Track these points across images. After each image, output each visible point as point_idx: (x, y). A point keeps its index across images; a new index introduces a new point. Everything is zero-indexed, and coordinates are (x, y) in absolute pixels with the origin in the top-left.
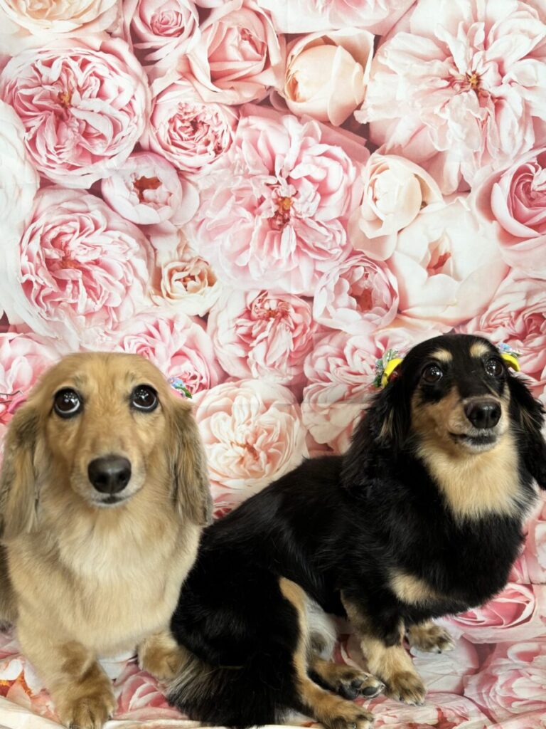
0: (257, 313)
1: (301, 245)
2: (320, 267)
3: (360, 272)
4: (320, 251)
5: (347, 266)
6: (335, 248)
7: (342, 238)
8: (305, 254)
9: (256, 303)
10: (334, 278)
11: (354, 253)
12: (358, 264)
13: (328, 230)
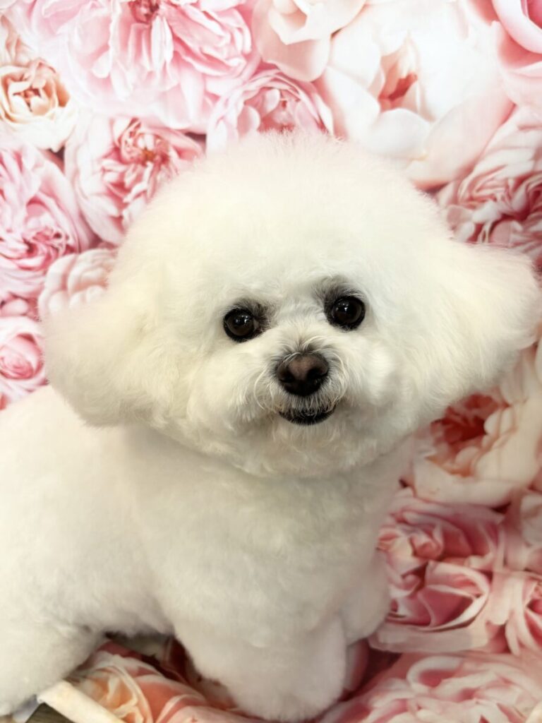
0: (129, 153)
1: (181, 50)
2: (213, 87)
3: (273, 98)
4: (211, 61)
5: (254, 87)
6: (235, 56)
7: (244, 41)
8: (189, 65)
9: (126, 137)
10: (236, 105)
11: (263, 67)
12: (270, 85)
13: (222, 26)
